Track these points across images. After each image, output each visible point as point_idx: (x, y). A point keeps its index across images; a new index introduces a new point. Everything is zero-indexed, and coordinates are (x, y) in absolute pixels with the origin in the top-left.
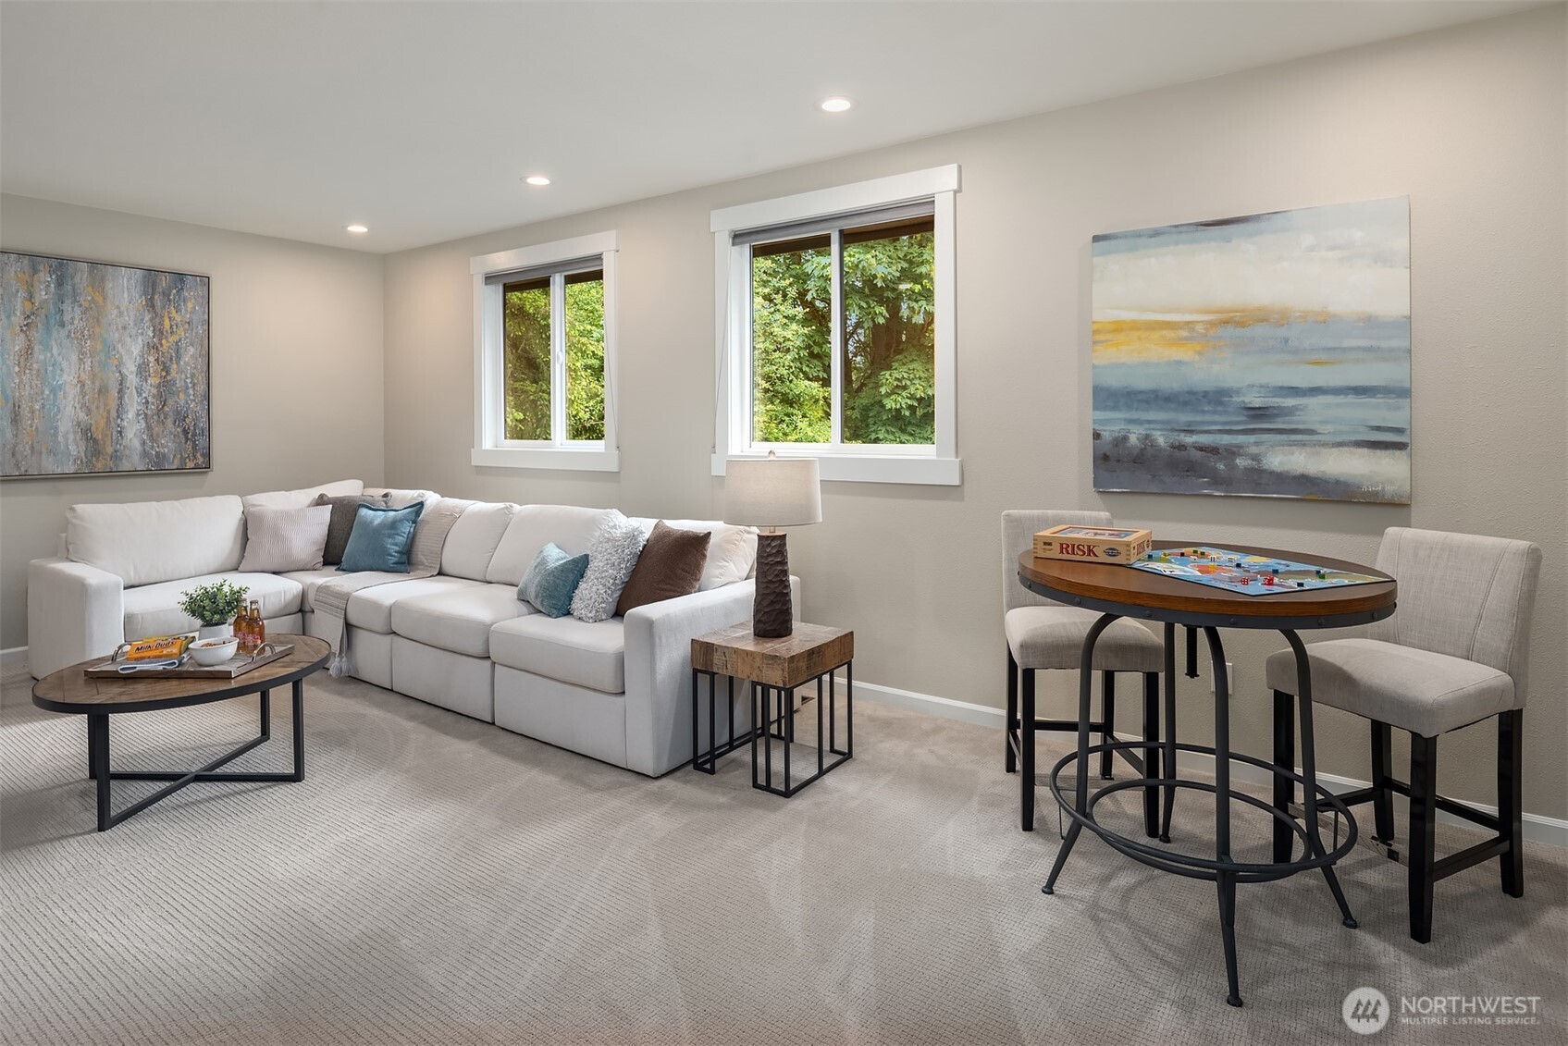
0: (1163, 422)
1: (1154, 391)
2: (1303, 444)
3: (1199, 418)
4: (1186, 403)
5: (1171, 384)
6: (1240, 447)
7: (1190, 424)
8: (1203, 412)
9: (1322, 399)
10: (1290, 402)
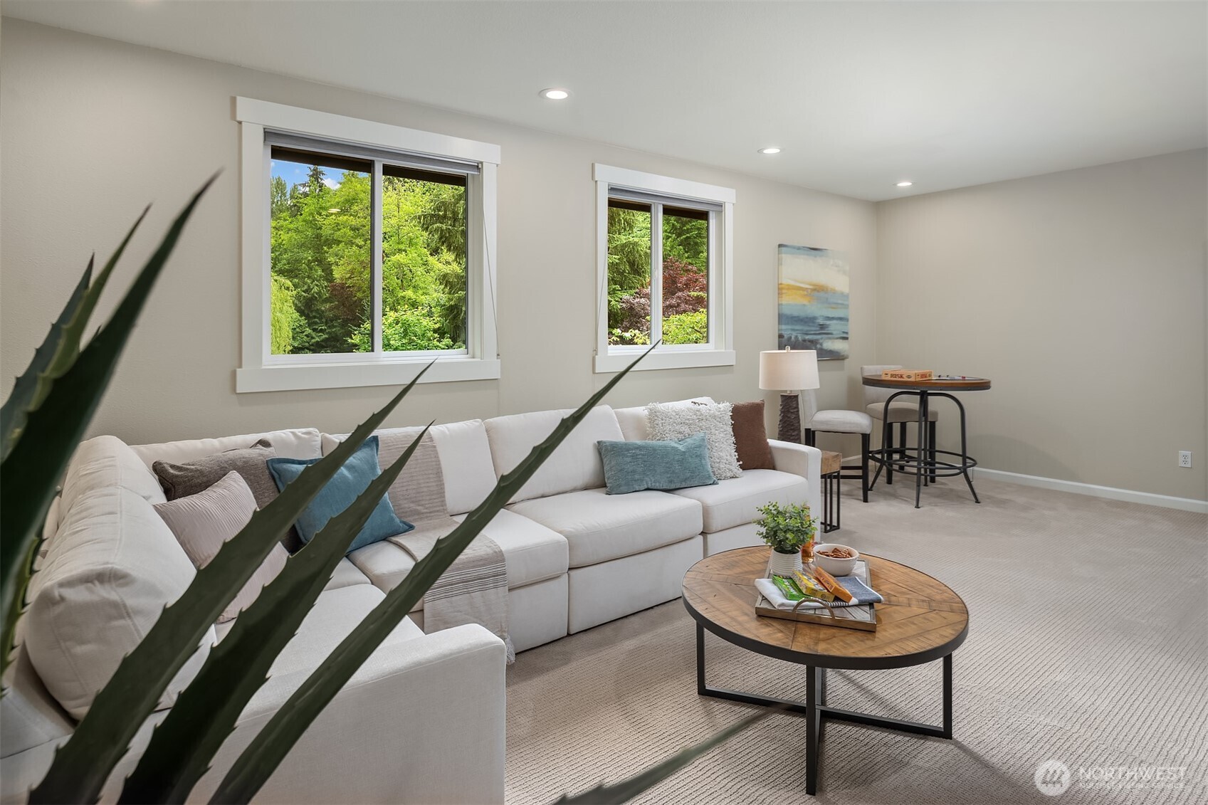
0: (802, 330)
1: (798, 317)
2: (830, 338)
3: (809, 328)
4: (806, 322)
5: (802, 314)
6: (818, 340)
7: (807, 331)
8: (809, 326)
9: (835, 322)
10: (828, 322)
